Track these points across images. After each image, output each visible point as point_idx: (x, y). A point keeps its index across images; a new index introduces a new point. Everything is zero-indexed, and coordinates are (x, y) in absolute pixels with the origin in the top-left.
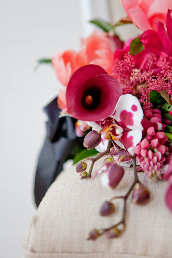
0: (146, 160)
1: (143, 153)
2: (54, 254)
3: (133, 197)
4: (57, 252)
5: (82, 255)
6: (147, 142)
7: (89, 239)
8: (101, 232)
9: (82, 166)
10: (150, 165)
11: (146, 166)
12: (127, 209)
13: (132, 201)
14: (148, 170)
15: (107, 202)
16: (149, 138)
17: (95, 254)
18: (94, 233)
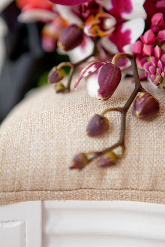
0: (151, 60)
1: (147, 50)
2: (20, 193)
3: (135, 108)
4: (26, 190)
5: (61, 193)
6: (153, 35)
7: (72, 168)
8: (90, 157)
9: (57, 75)
10: (157, 66)
11: (150, 68)
12: (127, 126)
13: (134, 113)
14: (155, 73)
15: (97, 115)
16: (155, 29)
17: (80, 191)
18: (81, 158)
